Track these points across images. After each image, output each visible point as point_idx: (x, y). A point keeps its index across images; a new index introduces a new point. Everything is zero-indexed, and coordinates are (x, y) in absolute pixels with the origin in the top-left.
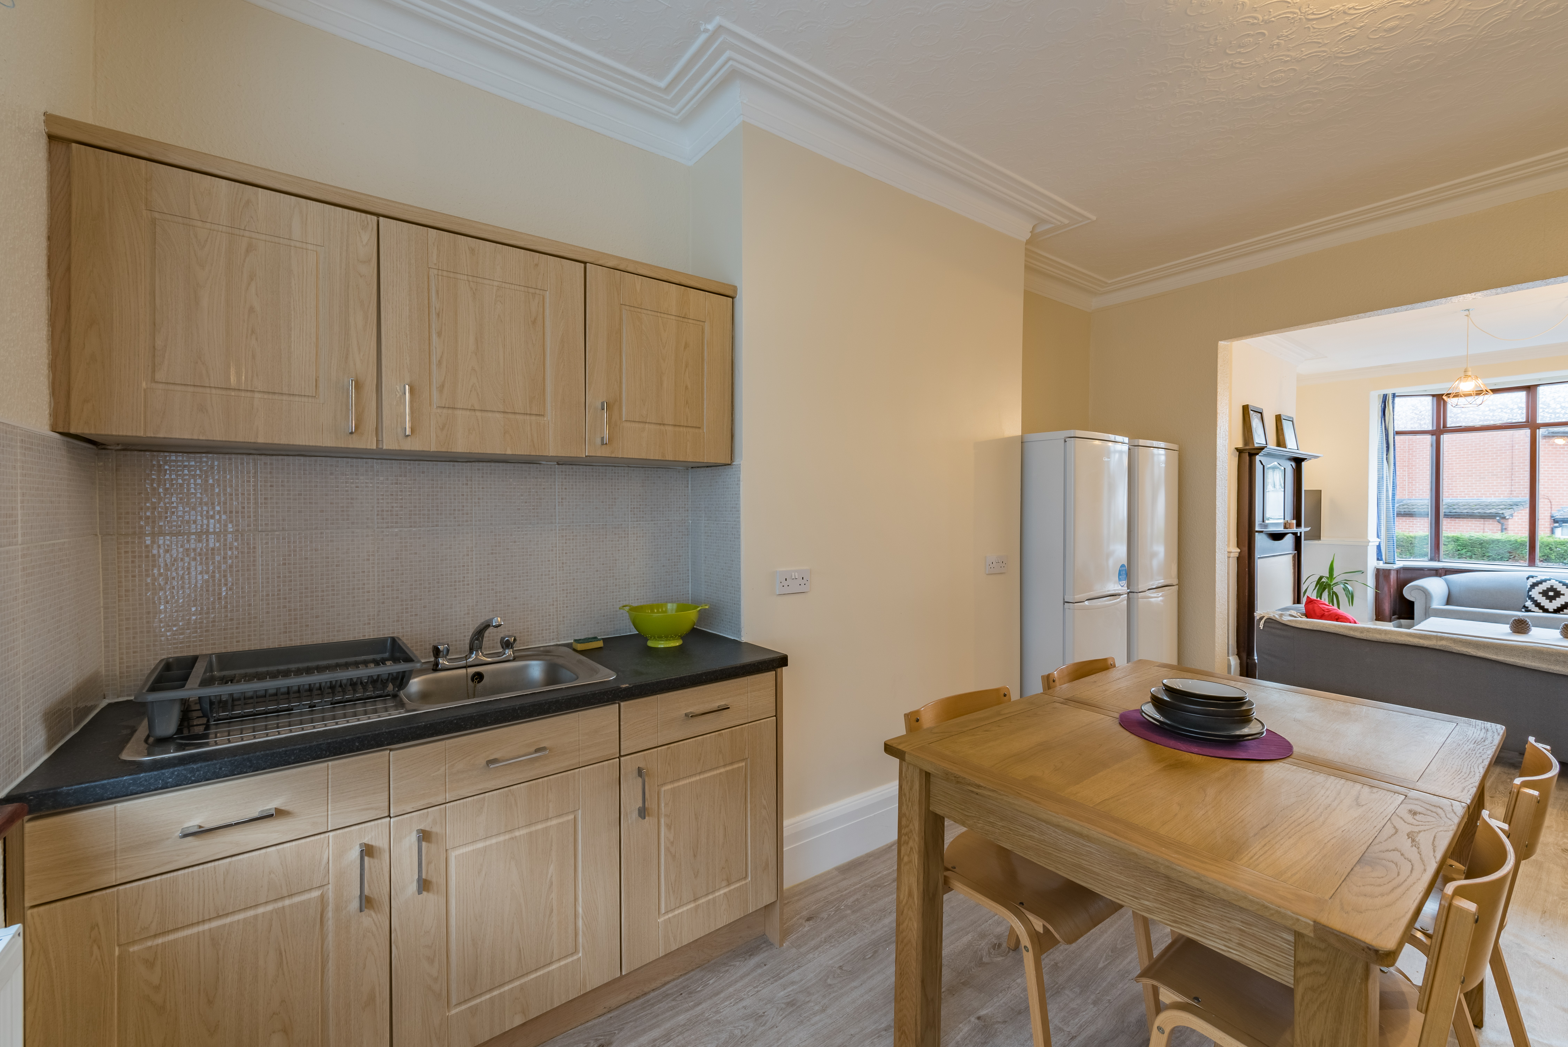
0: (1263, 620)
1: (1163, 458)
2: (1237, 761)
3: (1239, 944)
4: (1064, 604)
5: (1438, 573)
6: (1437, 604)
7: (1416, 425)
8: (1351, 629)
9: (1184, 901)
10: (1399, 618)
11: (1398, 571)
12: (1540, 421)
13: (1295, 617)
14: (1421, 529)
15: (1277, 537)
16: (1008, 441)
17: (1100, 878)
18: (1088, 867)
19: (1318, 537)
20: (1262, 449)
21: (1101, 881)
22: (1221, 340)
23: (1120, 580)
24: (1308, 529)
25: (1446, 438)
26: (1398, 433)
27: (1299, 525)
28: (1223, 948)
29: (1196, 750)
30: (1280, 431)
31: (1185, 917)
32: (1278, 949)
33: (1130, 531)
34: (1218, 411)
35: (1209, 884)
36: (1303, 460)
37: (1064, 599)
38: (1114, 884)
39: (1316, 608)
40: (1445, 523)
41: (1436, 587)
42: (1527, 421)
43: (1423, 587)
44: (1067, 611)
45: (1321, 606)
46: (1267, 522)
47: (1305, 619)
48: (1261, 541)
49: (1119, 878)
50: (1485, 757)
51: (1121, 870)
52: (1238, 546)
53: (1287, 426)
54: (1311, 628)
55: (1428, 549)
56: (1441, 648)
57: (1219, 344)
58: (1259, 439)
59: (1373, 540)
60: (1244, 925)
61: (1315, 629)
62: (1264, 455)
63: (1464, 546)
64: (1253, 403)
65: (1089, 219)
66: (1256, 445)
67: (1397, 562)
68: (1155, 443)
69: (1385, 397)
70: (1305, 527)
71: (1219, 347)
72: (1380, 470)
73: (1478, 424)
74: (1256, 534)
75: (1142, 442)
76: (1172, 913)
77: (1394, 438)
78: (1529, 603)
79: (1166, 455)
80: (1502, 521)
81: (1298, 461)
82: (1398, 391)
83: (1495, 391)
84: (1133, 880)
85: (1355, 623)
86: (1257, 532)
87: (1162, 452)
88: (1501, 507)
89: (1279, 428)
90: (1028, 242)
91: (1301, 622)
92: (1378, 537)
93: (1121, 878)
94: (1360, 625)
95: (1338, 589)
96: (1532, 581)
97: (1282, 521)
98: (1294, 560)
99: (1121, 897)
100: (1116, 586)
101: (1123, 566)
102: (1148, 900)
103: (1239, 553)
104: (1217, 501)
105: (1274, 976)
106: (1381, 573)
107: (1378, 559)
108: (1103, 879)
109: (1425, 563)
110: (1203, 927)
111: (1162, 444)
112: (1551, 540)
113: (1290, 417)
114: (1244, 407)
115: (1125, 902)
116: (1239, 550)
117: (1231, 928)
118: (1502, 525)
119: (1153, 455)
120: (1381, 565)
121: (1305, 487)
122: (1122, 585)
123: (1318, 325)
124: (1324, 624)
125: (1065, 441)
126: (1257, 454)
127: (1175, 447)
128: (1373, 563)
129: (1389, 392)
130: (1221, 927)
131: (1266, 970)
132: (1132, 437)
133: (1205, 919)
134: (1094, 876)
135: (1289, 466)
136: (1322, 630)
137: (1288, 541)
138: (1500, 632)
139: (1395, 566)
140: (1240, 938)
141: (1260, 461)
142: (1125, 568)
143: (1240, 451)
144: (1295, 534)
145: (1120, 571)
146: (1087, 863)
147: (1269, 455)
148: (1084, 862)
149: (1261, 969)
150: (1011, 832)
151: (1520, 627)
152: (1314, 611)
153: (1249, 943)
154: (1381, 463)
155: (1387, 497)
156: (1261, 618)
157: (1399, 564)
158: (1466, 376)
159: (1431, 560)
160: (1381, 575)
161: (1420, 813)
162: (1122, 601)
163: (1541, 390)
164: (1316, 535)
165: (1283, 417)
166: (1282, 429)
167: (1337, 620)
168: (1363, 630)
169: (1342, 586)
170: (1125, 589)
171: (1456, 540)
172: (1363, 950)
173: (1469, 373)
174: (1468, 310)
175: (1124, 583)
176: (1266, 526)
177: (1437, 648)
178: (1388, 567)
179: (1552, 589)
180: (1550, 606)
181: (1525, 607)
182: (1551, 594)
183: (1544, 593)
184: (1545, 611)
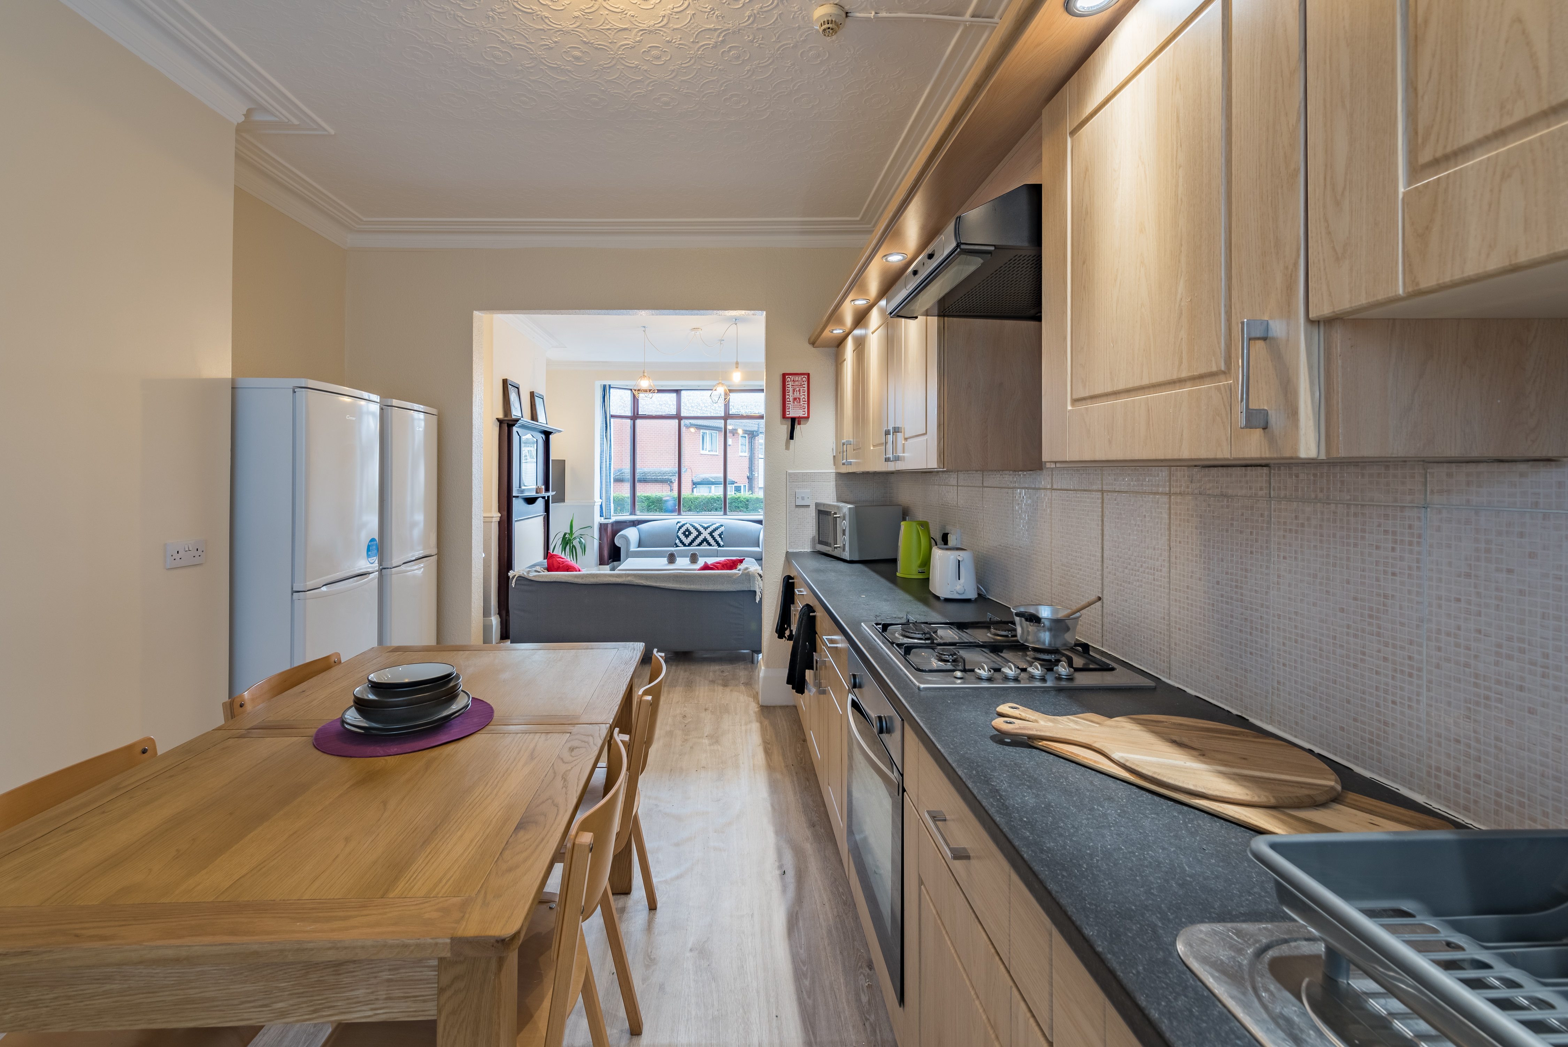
0: (515, 579)
1: (422, 424)
2: (436, 748)
3: (386, 999)
4: (292, 594)
5: (635, 523)
6: (633, 548)
7: (622, 411)
8: (576, 576)
9: (326, 978)
10: (613, 561)
11: (612, 524)
12: (682, 415)
13: (539, 572)
14: (625, 491)
15: (531, 501)
16: (213, 384)
17: (216, 1003)
18: (199, 995)
19: (563, 500)
20: (517, 420)
21: (217, 1006)
22: (476, 310)
23: (368, 556)
24: (554, 493)
25: (639, 422)
26: (612, 416)
27: (547, 490)
28: (370, 1013)
29: (395, 749)
30: (533, 407)
31: (327, 998)
32: (425, 982)
33: (383, 501)
34: (474, 379)
35: (346, 948)
36: (550, 433)
37: (292, 588)
38: (236, 1002)
39: (554, 562)
40: (639, 486)
41: (632, 534)
42: (677, 414)
43: (625, 536)
44: (296, 602)
45: (558, 559)
46: (523, 487)
47: (547, 573)
48: (518, 505)
49: (243, 989)
50: (628, 674)
51: (246, 976)
52: (499, 511)
53: (538, 401)
54: (549, 580)
55: (628, 506)
56: (628, 583)
57: (474, 314)
58: (516, 413)
59: (598, 501)
60: (392, 973)
61: (552, 580)
62: (520, 427)
63: (653, 502)
64: (512, 378)
65: (325, 130)
66: (513, 417)
67: (612, 517)
68: (416, 406)
69: (605, 386)
70: (552, 491)
71: (474, 316)
72: (602, 445)
73: (654, 414)
74: (514, 499)
75: (395, 402)
76: (311, 1001)
77: (610, 420)
78: (677, 541)
79: (426, 420)
80: (671, 484)
81: (547, 434)
82: (613, 383)
83: (659, 391)
84: (262, 984)
85: (579, 571)
86: (514, 497)
87: (422, 416)
88: (671, 474)
89: (533, 404)
90: (240, 129)
91: (543, 576)
92: (601, 498)
93: (246, 989)
94: (584, 571)
95: (576, 543)
96: (679, 525)
97: (535, 487)
98: (544, 521)
99: (246, 1016)
100: (368, 564)
101: (373, 540)
102: (281, 1001)
103: (501, 517)
104: (473, 467)
105: (421, 1016)
106: (602, 526)
107: (601, 516)
108: (220, 1003)
109: (626, 517)
110: (348, 999)
111: (421, 407)
112: (692, 496)
113: (541, 395)
114: (503, 380)
115: (250, 1019)
116: (500, 515)
117: (378, 984)
118: (671, 487)
119: (413, 419)
120: (603, 521)
121: (552, 457)
122: (372, 562)
123: (550, 314)
124: (558, 575)
125: (294, 392)
126: (514, 425)
127: (434, 411)
128: (598, 520)
129: (607, 383)
130: (367, 989)
131: (414, 1013)
132: (386, 394)
133: (350, 989)
134: (206, 1005)
135: (541, 438)
136: (557, 580)
137: (540, 504)
138: (660, 563)
139: (611, 521)
140: (387, 990)
141: (517, 432)
142: (375, 543)
143: (500, 421)
144: (543, 498)
145: (369, 546)
146: (197, 991)
147: (523, 427)
148: (192, 991)
149: (408, 1016)
150: (70, 1002)
151: (672, 559)
152: (553, 564)
153: (397, 991)
154: (602, 439)
155: (606, 466)
156: (513, 577)
157: (613, 519)
158: (644, 376)
159: (631, 514)
160: (603, 527)
161: (576, 748)
162: (372, 579)
163: (683, 392)
164: (560, 498)
165: (535, 394)
166: (535, 405)
167: (567, 571)
168: (587, 576)
169: (578, 540)
170: (376, 566)
171: (648, 498)
172: (493, 946)
173: (646, 374)
174: (645, 327)
175: (375, 559)
176: (522, 491)
177: (626, 583)
178: (606, 521)
179: (687, 530)
180: (687, 541)
181: (676, 544)
182: (687, 533)
183: (684, 533)
184: (685, 545)
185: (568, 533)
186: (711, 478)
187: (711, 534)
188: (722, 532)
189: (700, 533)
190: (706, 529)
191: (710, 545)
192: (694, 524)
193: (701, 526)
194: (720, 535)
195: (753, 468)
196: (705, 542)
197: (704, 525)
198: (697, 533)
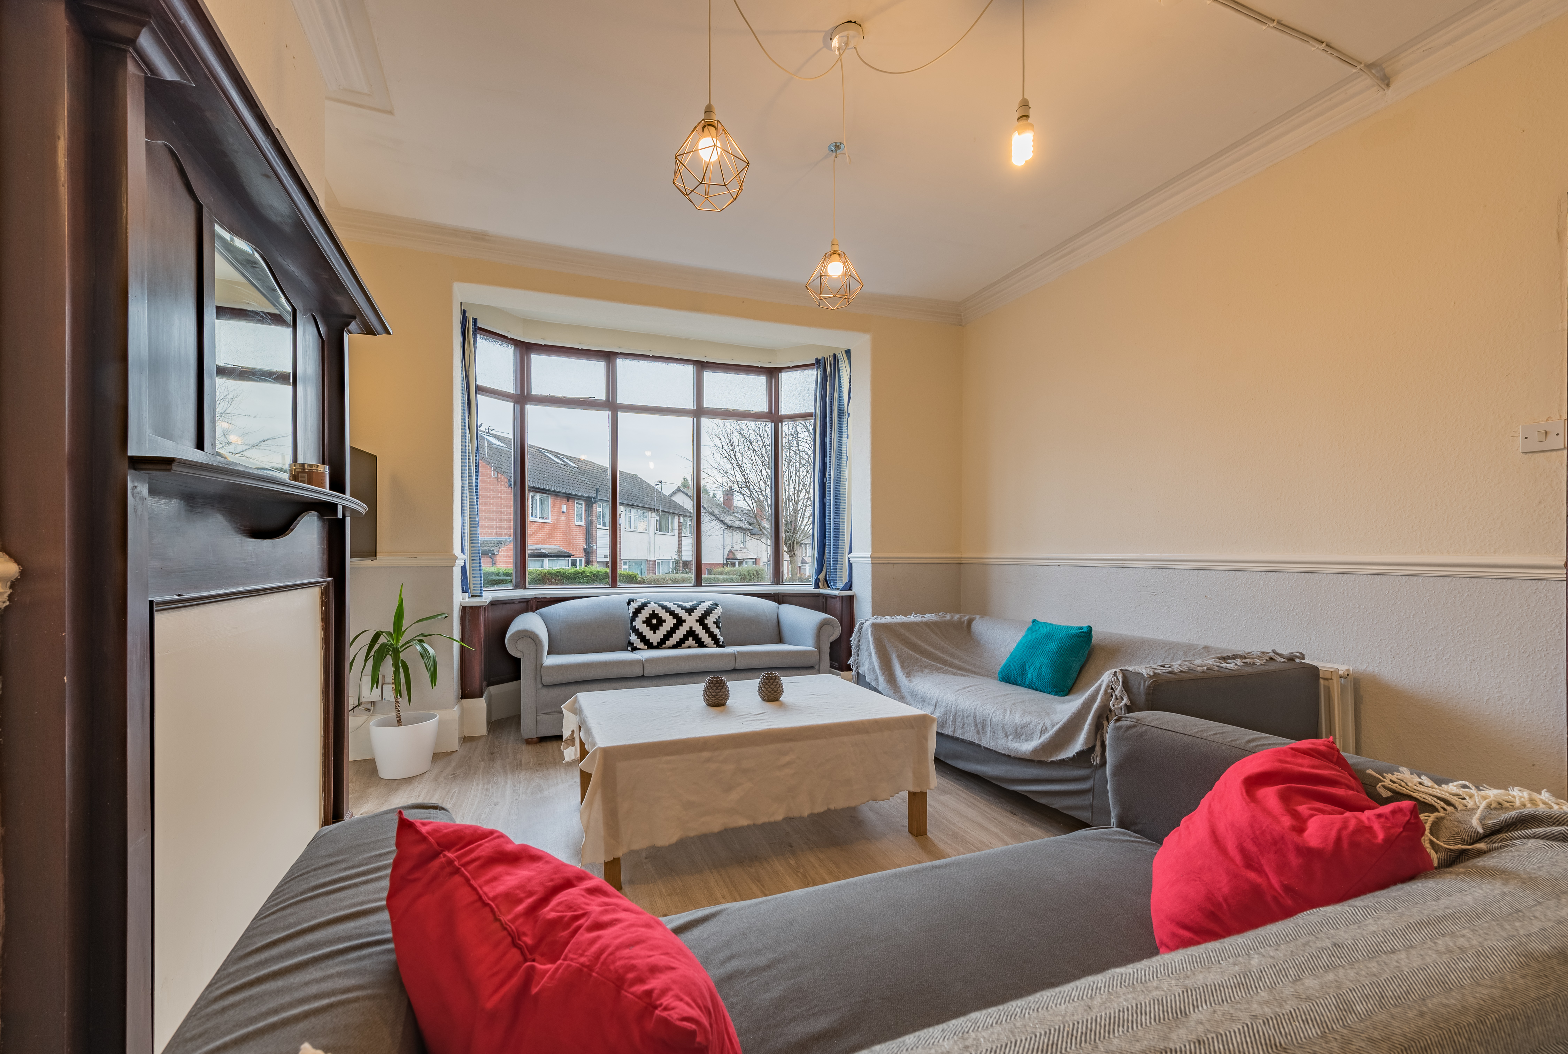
5: (529, 605)
6: (546, 658)
11: (488, 608)
19: (375, 553)
26: (479, 389)
27: (337, 487)
43: (532, 633)
59: (458, 558)
67: (485, 594)
72: (463, 437)
77: (476, 396)
78: (633, 638)
86: (140, 463)
92: (463, 551)
96: (634, 605)
98: (324, 603)
106: (469, 613)
107: (464, 590)
109: (514, 593)
120: (468, 601)
128: (460, 599)
139: (484, 601)
144: (327, 512)
157: (490, 597)
159: (517, 587)
160: (469, 618)
164: (370, 548)
178: (475, 602)
179: (654, 615)
180: (655, 638)
181: (630, 644)
182: (654, 622)
183: (648, 622)
184: (650, 646)
185: (389, 634)
186: (543, 549)
187: (701, 621)
188: (719, 617)
189: (680, 622)
190: (690, 611)
191: (701, 644)
192: (665, 603)
193: (679, 606)
194: (716, 623)
195: (590, 540)
196: (691, 639)
197: (684, 604)
198: (675, 621)
